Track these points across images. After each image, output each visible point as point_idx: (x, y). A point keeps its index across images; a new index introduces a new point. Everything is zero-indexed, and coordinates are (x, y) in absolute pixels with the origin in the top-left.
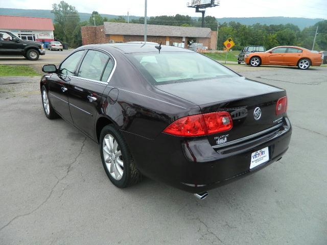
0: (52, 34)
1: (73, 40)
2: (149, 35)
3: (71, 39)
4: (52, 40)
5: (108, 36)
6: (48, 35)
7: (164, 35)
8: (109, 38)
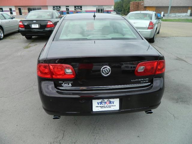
0: (113, 7)
1: (127, 11)
2: (172, 6)
3: (127, 10)
4: (112, 11)
5: (145, 7)
6: (111, 7)
7: (187, 6)
8: (145, 8)
